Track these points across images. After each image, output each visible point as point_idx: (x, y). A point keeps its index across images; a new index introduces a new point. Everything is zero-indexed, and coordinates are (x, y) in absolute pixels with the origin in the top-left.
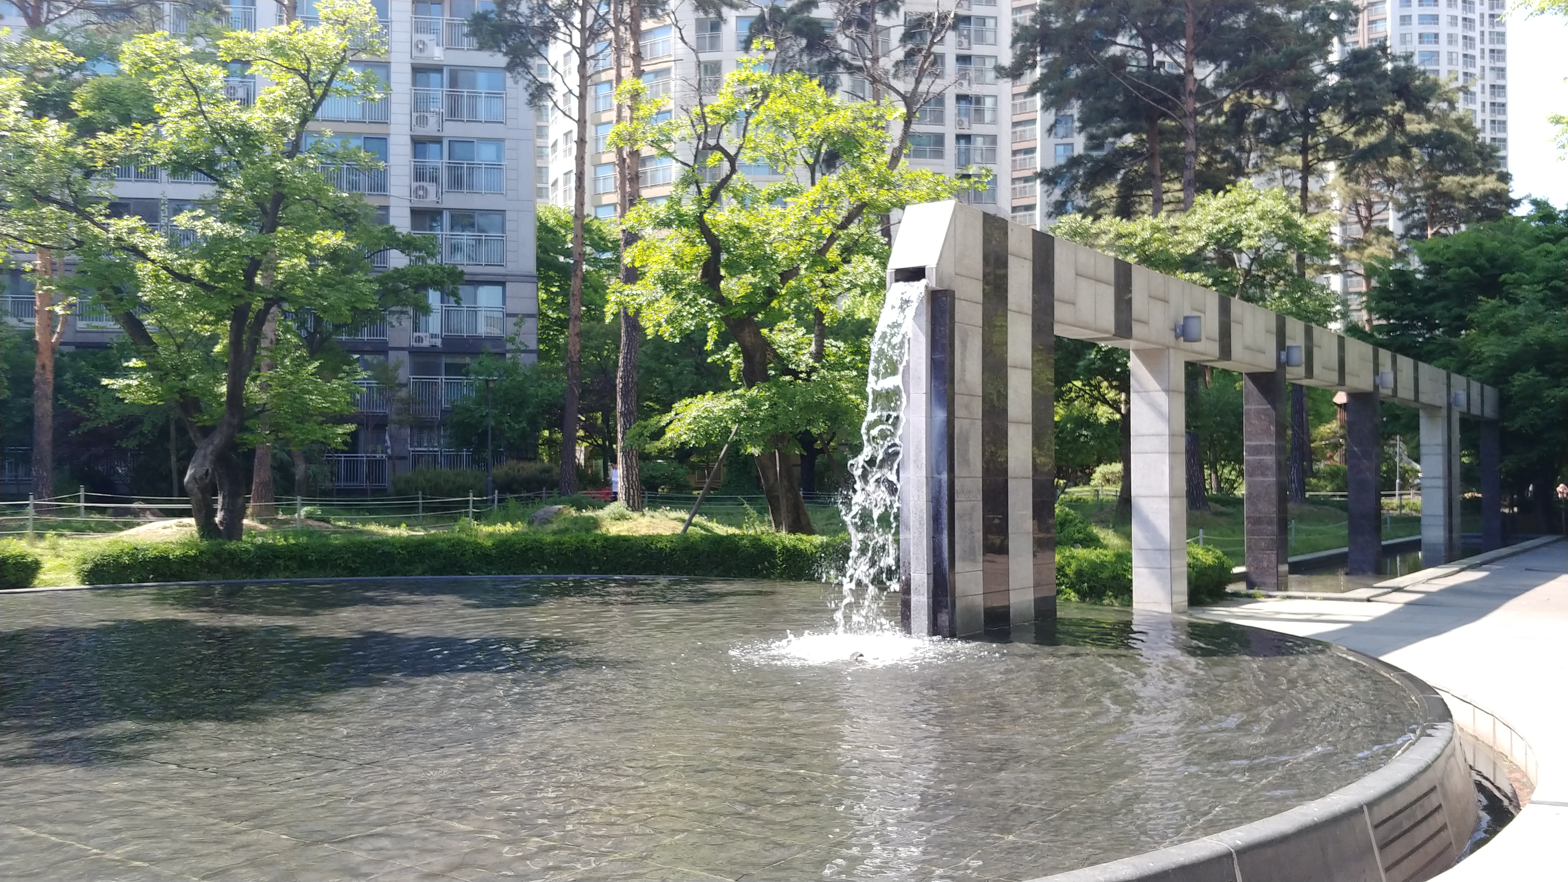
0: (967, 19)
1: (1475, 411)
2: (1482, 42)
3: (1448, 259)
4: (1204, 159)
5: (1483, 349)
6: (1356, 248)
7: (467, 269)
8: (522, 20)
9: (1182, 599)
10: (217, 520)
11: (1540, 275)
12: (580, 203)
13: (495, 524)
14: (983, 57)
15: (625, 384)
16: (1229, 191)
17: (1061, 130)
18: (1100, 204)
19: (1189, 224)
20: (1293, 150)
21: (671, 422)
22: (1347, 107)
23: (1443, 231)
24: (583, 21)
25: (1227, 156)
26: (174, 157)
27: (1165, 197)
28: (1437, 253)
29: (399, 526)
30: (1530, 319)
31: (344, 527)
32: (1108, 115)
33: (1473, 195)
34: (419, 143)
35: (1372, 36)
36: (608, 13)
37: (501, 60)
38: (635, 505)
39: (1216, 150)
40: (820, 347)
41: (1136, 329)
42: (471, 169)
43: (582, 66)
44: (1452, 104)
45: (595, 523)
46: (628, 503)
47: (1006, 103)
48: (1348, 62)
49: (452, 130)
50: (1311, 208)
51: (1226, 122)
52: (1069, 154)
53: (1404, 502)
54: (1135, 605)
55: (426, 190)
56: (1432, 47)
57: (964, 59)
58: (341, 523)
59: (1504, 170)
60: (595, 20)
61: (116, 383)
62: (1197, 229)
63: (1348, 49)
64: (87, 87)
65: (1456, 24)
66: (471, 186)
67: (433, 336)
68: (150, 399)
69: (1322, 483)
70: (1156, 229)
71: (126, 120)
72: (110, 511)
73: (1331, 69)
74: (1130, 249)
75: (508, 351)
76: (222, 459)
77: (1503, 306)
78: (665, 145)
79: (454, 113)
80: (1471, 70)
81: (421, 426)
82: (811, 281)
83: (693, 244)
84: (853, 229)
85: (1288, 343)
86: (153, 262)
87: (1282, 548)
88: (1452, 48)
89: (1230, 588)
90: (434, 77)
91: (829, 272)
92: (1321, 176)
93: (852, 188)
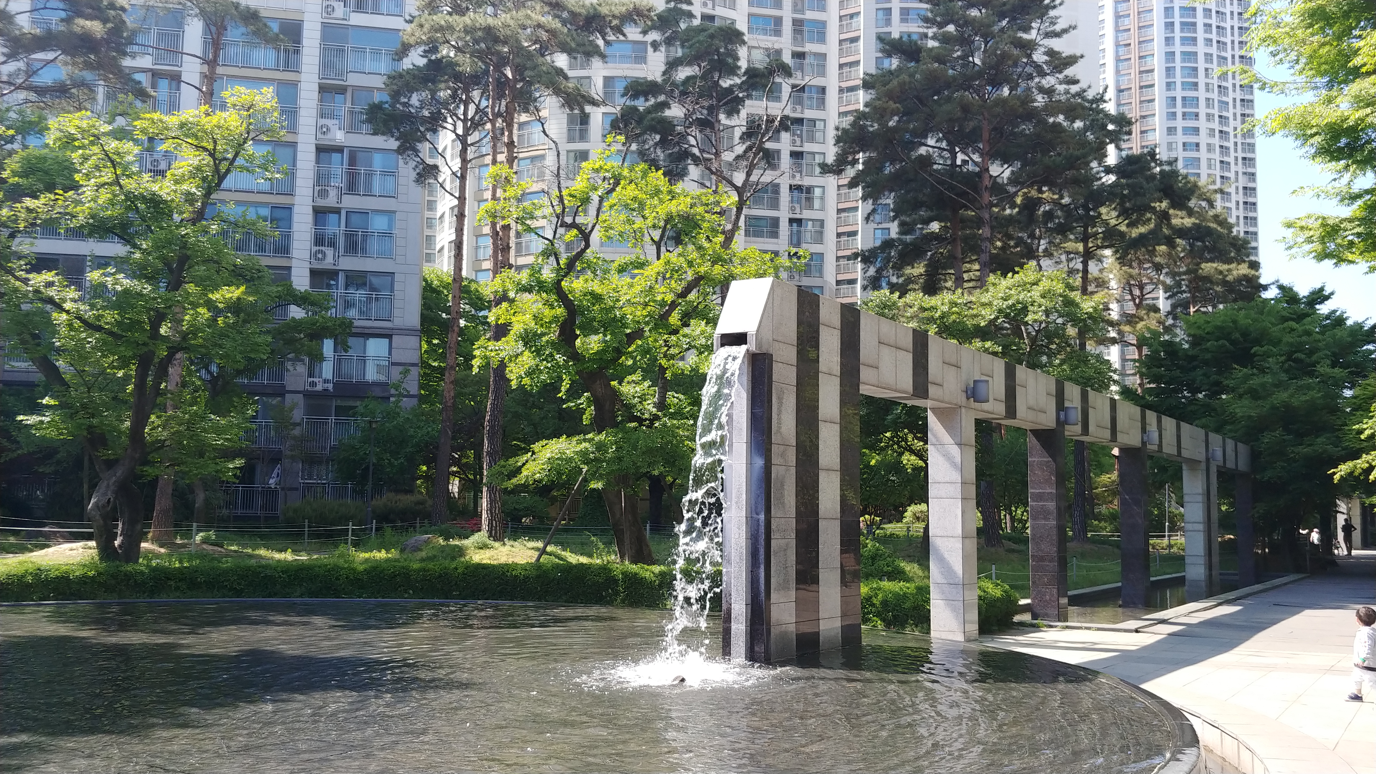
0: (800, 121)
1: (1230, 464)
2: (1236, 151)
3: (1208, 333)
4: (999, 244)
5: (1237, 410)
6: (1129, 323)
7: (356, 323)
8: (413, 111)
9: (974, 628)
10: (117, 543)
11: (1286, 348)
12: (458, 268)
13: (372, 551)
14: (813, 154)
15: (492, 427)
16: (1018, 273)
17: (877, 217)
18: (909, 280)
19: (983, 300)
20: (1076, 238)
21: (527, 461)
22: (1122, 204)
23: (1202, 309)
24: (465, 113)
25: (1020, 242)
26: (91, 221)
27: (966, 276)
28: (1199, 328)
29: (285, 551)
30: (1276, 386)
31: (235, 551)
32: (917, 205)
33: (1228, 279)
34: (320, 213)
35: (1143, 144)
36: (487, 106)
37: (394, 144)
38: (497, 535)
39: (1010, 237)
40: (663, 397)
41: (932, 390)
42: (365, 237)
43: (464, 152)
44: (1211, 204)
45: (461, 551)
46: (491, 533)
47: (832, 193)
48: (1123, 166)
49: (350, 202)
50: (1091, 288)
51: (1019, 213)
52: (887, 237)
53: (1172, 542)
54: (933, 634)
55: (324, 255)
56: (1194, 154)
57: (796, 155)
58: (232, 548)
59: (1256, 259)
60: (476, 113)
61: (31, 420)
62: (990, 304)
63: (1124, 154)
64: (16, 158)
65: (1214, 136)
66: (364, 250)
67: (326, 381)
68: (62, 434)
69: (1103, 524)
70: (953, 304)
71: (50, 188)
72: (23, 533)
73: (1108, 170)
74: (931, 320)
75: (393, 396)
76: (123, 488)
77: (1253, 374)
78: (528, 222)
79: (352, 187)
80: (1226, 174)
81: (311, 461)
82: (656, 341)
83: (552, 306)
84: (692, 296)
85: (1067, 404)
86: (68, 312)
87: (1062, 584)
88: (1211, 156)
89: (1017, 618)
90: (336, 157)
91: (670, 334)
92: (1100, 261)
93: (690, 264)
